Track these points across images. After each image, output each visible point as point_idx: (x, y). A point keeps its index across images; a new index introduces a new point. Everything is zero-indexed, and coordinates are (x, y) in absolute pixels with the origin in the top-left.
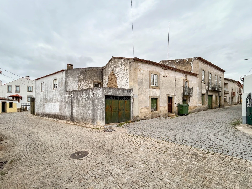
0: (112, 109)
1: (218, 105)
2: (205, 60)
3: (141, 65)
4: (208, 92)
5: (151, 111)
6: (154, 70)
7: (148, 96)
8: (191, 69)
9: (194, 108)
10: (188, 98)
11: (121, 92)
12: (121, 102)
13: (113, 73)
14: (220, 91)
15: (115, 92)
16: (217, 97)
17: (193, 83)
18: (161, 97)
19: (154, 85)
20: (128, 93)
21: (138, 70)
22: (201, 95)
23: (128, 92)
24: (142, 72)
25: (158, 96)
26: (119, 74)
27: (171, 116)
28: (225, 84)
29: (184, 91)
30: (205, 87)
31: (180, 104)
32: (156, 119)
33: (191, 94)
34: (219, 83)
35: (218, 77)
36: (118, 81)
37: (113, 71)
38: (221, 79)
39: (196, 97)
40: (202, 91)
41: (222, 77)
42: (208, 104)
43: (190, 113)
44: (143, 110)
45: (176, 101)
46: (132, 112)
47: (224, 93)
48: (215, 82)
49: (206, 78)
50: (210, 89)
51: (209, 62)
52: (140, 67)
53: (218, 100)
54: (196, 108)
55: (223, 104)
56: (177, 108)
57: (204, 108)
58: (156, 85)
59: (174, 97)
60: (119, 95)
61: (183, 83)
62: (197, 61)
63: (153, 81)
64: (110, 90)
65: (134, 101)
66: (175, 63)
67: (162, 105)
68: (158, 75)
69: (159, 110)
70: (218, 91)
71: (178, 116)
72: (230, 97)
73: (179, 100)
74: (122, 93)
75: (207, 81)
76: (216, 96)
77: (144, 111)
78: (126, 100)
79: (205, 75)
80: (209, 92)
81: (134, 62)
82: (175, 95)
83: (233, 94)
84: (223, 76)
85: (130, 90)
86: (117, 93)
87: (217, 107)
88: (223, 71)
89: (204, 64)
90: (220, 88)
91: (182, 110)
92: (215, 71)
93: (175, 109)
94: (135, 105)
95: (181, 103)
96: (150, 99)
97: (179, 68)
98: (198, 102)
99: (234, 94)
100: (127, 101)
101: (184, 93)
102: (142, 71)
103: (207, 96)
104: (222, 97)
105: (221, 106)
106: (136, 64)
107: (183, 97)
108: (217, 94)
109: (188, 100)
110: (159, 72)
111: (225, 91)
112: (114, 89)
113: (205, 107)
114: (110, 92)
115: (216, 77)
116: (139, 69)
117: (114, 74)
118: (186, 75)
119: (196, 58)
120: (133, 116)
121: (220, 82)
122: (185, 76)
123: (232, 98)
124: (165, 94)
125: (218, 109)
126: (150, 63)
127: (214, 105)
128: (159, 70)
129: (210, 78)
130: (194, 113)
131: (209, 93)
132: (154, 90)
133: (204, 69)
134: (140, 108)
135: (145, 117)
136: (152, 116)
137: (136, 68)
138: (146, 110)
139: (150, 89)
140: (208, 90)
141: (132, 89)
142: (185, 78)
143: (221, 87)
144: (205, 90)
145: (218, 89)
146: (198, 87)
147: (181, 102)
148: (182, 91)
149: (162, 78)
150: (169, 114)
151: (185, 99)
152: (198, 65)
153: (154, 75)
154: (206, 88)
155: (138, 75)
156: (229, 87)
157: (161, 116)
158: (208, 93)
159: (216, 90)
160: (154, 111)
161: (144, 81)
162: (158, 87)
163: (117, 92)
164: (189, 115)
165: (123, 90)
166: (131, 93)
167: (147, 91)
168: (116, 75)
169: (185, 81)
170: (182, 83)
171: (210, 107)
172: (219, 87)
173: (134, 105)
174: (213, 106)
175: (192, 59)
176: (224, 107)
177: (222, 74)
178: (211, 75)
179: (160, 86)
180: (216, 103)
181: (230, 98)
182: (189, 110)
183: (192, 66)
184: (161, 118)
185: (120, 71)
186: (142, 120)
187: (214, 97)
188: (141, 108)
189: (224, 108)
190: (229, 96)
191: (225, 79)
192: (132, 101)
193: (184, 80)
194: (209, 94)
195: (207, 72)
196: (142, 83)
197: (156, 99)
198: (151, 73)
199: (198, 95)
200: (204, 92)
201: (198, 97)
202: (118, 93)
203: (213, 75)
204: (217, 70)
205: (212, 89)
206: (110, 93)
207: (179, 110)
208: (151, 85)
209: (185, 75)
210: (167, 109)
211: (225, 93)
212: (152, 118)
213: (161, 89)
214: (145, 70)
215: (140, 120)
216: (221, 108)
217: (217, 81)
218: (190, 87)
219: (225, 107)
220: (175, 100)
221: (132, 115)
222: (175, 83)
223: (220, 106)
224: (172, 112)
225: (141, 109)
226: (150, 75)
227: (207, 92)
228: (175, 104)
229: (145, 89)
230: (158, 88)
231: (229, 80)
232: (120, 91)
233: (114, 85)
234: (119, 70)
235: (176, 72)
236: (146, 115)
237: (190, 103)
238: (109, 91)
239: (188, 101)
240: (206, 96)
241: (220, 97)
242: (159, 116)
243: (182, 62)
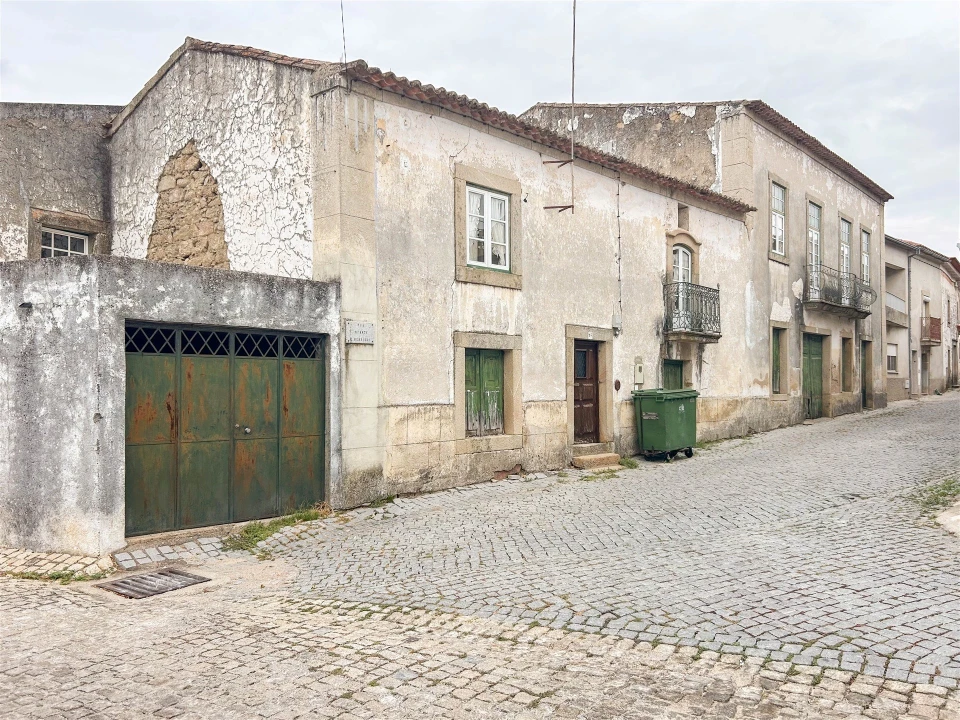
0: (184, 423)
1: (857, 391)
2: (786, 120)
3: (401, 120)
4: (805, 313)
5: (469, 433)
6: (489, 164)
7: (449, 331)
8: (709, 172)
9: (726, 414)
10: (694, 350)
11: (254, 301)
12: (252, 369)
13: (192, 163)
14: (867, 314)
15: (208, 300)
16: (851, 344)
17: (724, 260)
18: (528, 342)
19: (488, 262)
20: (306, 311)
21: (380, 153)
22: (766, 333)
23: (306, 302)
24: (406, 166)
25: (511, 331)
26: (239, 167)
27: (591, 464)
28: (892, 271)
29: (671, 304)
30: (790, 287)
31: (644, 388)
32: (501, 483)
33: (708, 329)
34: (861, 265)
35: (856, 232)
36: (229, 219)
37: (192, 141)
38: (869, 240)
39: (738, 344)
40: (769, 310)
41: (873, 228)
42: (804, 390)
43: (707, 442)
44: (415, 431)
45: (624, 368)
46: (333, 446)
47: (884, 323)
48: (837, 259)
49: (794, 233)
50: (815, 296)
51: (808, 137)
52: (389, 128)
53: (856, 362)
54: (737, 414)
55: (880, 386)
56: (627, 413)
57: (786, 410)
58: (496, 259)
59: (611, 343)
60: (241, 322)
61: (664, 255)
62: (744, 122)
63: (481, 234)
64: (163, 283)
65: (350, 363)
66: (621, 126)
67: (535, 396)
68: (510, 195)
69: (517, 428)
70: (855, 314)
71: (632, 466)
72: (916, 346)
73: (639, 360)
74: (264, 309)
75: (797, 251)
76: (845, 341)
77: (420, 437)
78: (289, 355)
79: (785, 213)
80: (809, 316)
81: (349, 90)
82: (615, 330)
83: (931, 329)
84: (881, 225)
85: (321, 290)
86: (223, 308)
87: (848, 405)
88: (880, 196)
89: (781, 144)
90: (864, 294)
91: (659, 425)
92: (839, 190)
93: (617, 419)
94: (356, 392)
95: (652, 382)
96: (461, 353)
97: (642, 157)
98: (750, 377)
99: (933, 328)
100: (299, 369)
101: (668, 323)
102: (403, 158)
103: (798, 342)
104: (875, 345)
105: (869, 402)
106: (361, 107)
107: (666, 345)
108: (850, 330)
109: (694, 361)
110: (518, 174)
111: (889, 311)
112: (196, 276)
113: (788, 404)
114: (162, 295)
115: (845, 226)
116: (386, 143)
117: (200, 164)
118: (682, 209)
119: (736, 105)
120: (343, 472)
121: (865, 261)
122: (676, 213)
123: (926, 351)
124: (558, 325)
125: (857, 416)
126: (458, 110)
127: (836, 396)
128: (518, 167)
129: (814, 235)
130: (726, 444)
131: (807, 322)
132: (487, 293)
133: (784, 177)
134: (395, 414)
135: (426, 476)
136: (473, 470)
137: (363, 138)
138: (433, 430)
139: (459, 289)
140: (802, 305)
141: (337, 283)
142: (674, 228)
143: (869, 291)
144: (787, 301)
145: (855, 299)
146: (748, 286)
147: (654, 376)
148: (659, 309)
149: (534, 215)
150: (579, 451)
151: (674, 358)
152: (749, 153)
153: (488, 195)
154: (791, 292)
155: (380, 188)
156: (909, 288)
157: (531, 465)
158: (802, 324)
159: (846, 302)
160: (490, 432)
161: (419, 234)
162: (510, 272)
163: (225, 301)
164: (702, 457)
165: (271, 286)
166: (326, 311)
167: (440, 297)
168: (215, 173)
169: (677, 241)
170: (656, 257)
171: (814, 408)
172: (859, 286)
173: (348, 394)
174: (832, 401)
175: (713, 106)
176: (884, 405)
177: (877, 213)
178: (820, 215)
179: (524, 268)
180: (847, 383)
181: (914, 352)
182: (702, 428)
183: (714, 151)
184: (531, 476)
185: (246, 145)
186: (409, 495)
187: (835, 345)
188: (402, 411)
189: (886, 410)
190: (910, 340)
191: (891, 243)
192: (334, 364)
193: (669, 236)
194: (808, 330)
195: (796, 193)
196: (406, 241)
197: (501, 355)
198: (467, 181)
199: (748, 332)
200: (783, 313)
201: (751, 345)
202: (229, 307)
203: (830, 216)
204: (851, 188)
205: (827, 298)
206: (163, 305)
207: (638, 423)
208: (464, 257)
209: (674, 206)
210: (565, 416)
211: (891, 326)
212: (473, 479)
213: (532, 292)
214: (426, 159)
215: (390, 499)
216: (870, 413)
217: (851, 252)
218: (707, 280)
219: (892, 405)
220: (616, 360)
221: (334, 463)
222: (616, 250)
223: (867, 400)
224: (597, 440)
225: (402, 421)
226: (456, 190)
227: (798, 317)
228: (618, 385)
229: (427, 282)
230: (511, 281)
231: (909, 250)
232: (247, 291)
233: (199, 248)
234: (238, 138)
235: (624, 184)
236: (433, 461)
237: (705, 382)
238: (161, 288)
239: (695, 370)
240: (794, 340)
241: (866, 344)
242: (520, 469)
243: (660, 125)
